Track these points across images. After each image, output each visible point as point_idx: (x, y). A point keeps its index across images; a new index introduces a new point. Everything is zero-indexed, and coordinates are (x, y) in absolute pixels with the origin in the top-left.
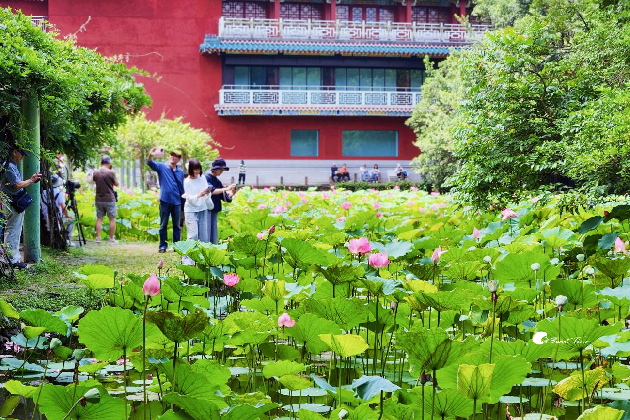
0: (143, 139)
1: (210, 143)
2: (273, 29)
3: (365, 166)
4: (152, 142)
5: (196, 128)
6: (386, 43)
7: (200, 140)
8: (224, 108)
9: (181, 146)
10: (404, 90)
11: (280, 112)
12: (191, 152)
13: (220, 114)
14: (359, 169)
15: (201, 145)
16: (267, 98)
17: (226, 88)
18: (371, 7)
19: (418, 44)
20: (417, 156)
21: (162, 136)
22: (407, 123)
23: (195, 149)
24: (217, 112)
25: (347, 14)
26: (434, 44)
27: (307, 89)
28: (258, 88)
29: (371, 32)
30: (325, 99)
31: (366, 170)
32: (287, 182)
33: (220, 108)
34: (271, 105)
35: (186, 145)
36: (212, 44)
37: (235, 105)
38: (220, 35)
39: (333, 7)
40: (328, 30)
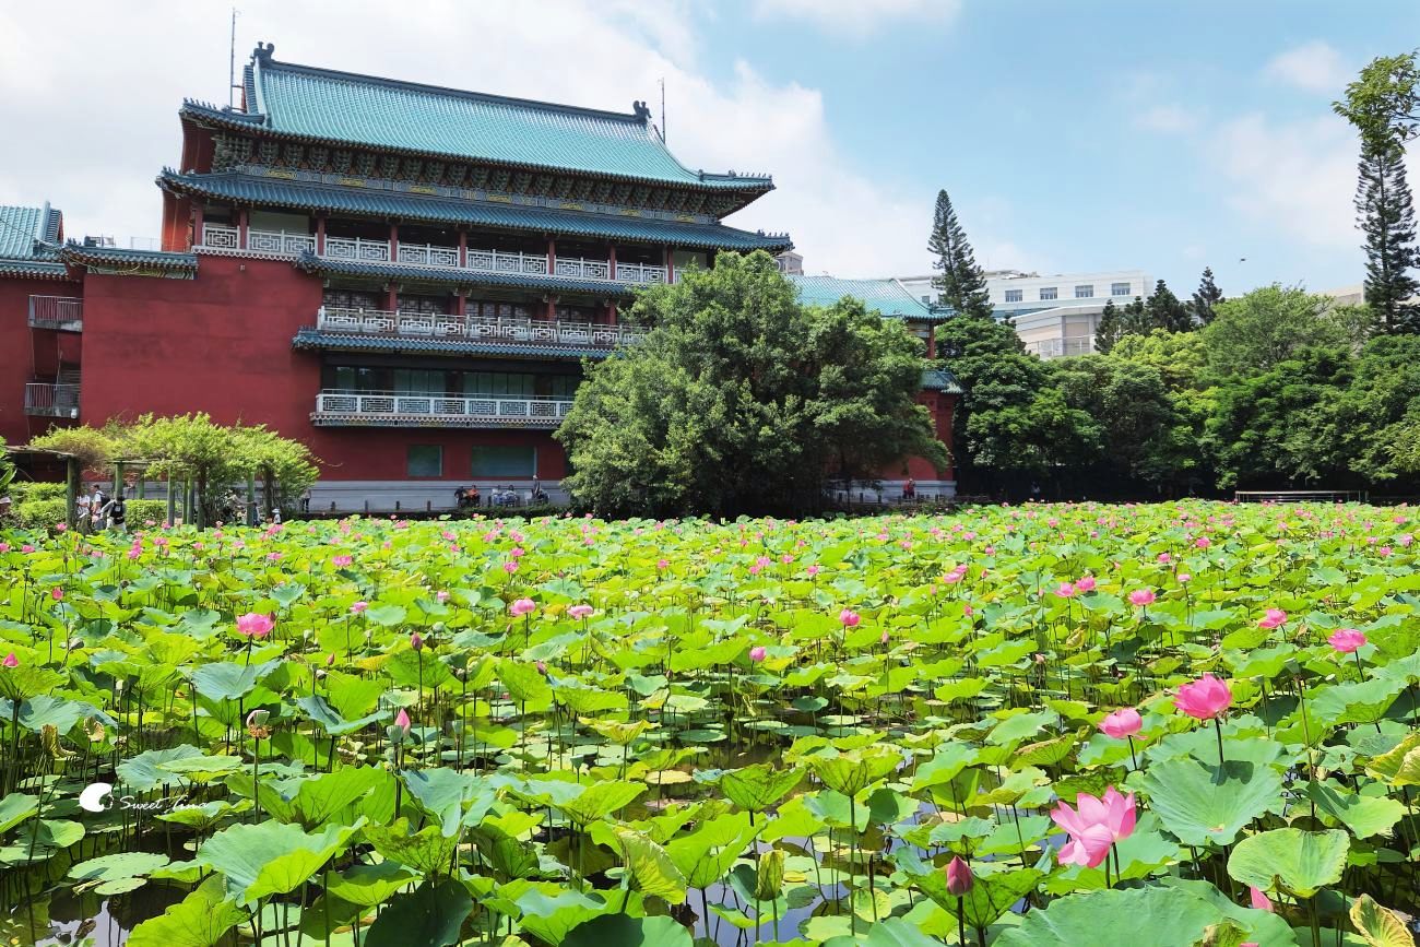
0: (204, 450)
1: (306, 458)
2: (388, 323)
3: (499, 488)
4: (220, 455)
5: (287, 438)
6: (525, 343)
7: (293, 454)
8: (323, 416)
9: (264, 461)
10: (545, 399)
11: (396, 422)
12: (279, 470)
13: (318, 424)
14: (493, 491)
15: (295, 460)
16: (379, 406)
17: (326, 392)
18: (505, 303)
19: (564, 345)
20: (573, 475)
21: (236, 447)
22: (554, 436)
23: (286, 467)
24: (315, 421)
25: (477, 310)
26: (581, 346)
27: (429, 395)
28: (368, 393)
29: (508, 330)
30: (450, 408)
31: (500, 492)
32: (404, 507)
33: (317, 416)
34: (384, 414)
35: (272, 460)
36: (309, 338)
37: (336, 413)
38: (319, 328)
39: (462, 301)
40: (456, 327)
